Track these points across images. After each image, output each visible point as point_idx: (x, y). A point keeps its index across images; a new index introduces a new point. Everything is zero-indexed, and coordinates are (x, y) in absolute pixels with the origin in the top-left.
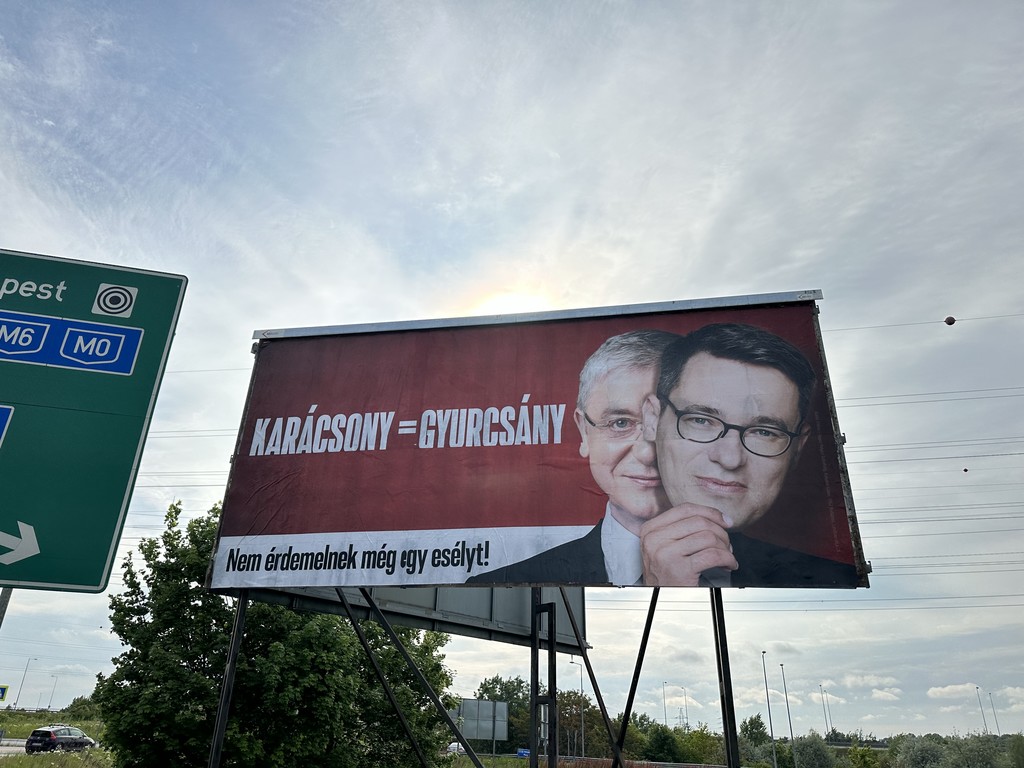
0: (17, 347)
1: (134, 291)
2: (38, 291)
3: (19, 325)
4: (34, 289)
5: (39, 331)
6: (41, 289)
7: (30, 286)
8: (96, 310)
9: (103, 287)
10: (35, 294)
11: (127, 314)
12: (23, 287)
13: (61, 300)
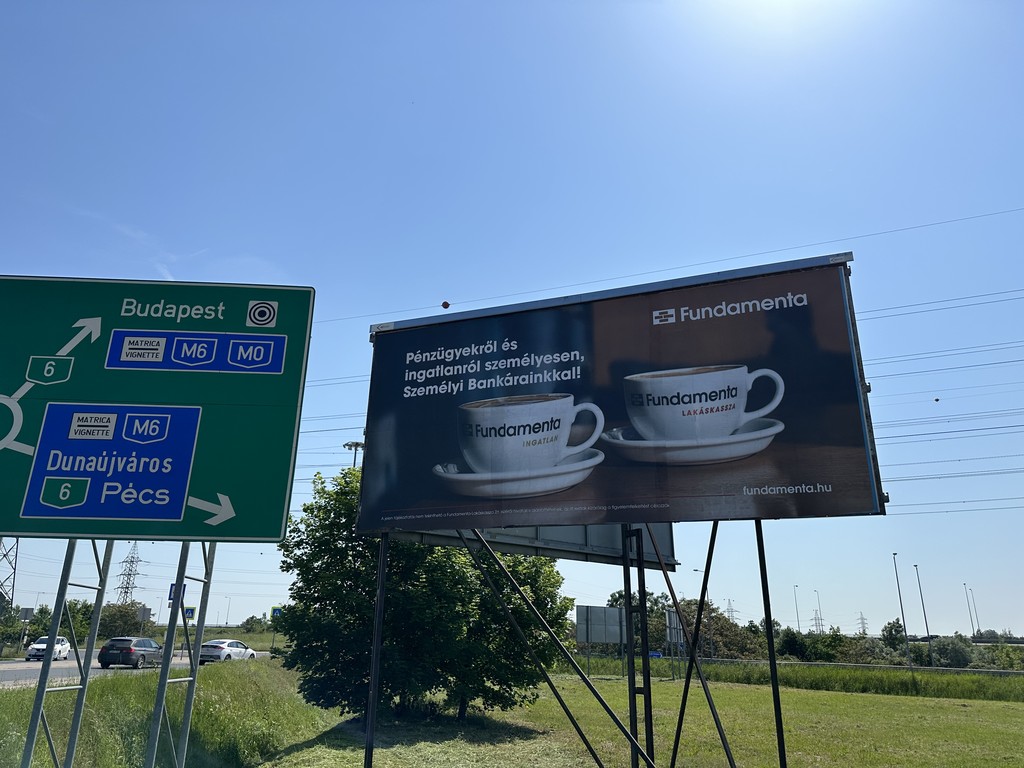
1: (275, 304)
2: (205, 313)
3: (196, 342)
4: (202, 312)
5: (210, 344)
6: (207, 311)
7: (199, 310)
8: (249, 323)
9: (252, 303)
11: (273, 324)
12: (194, 311)
13: (222, 318)
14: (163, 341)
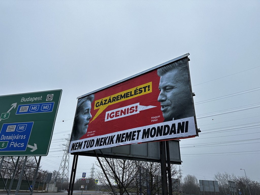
0: (35, 110)
1: (53, 95)
2: (38, 99)
3: (35, 106)
5: (38, 106)
6: (38, 98)
7: (37, 98)
8: (47, 100)
9: (48, 95)
10: (37, 99)
11: (52, 100)
12: (36, 99)
13: (41, 100)
14: (28, 107)
